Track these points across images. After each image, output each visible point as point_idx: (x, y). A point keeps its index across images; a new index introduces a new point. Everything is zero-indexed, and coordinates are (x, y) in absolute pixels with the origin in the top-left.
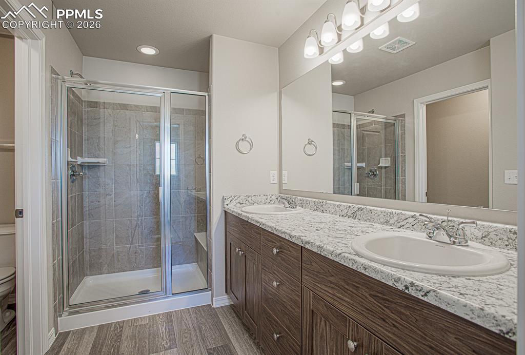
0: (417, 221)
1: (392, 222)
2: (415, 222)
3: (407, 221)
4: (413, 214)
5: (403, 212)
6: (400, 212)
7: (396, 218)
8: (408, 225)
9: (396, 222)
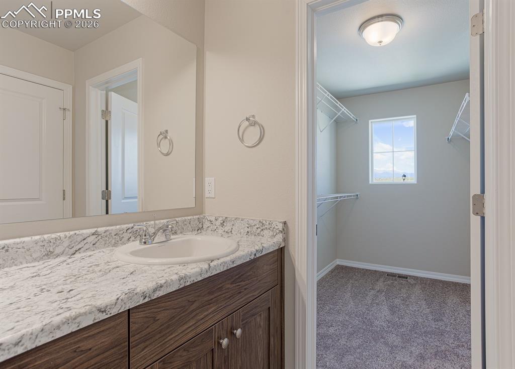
0: (100, 237)
1: (58, 250)
2: (97, 240)
3: (85, 241)
4: (93, 230)
5: (77, 232)
6: (72, 233)
7: (66, 244)
8: (87, 246)
9: (67, 249)
